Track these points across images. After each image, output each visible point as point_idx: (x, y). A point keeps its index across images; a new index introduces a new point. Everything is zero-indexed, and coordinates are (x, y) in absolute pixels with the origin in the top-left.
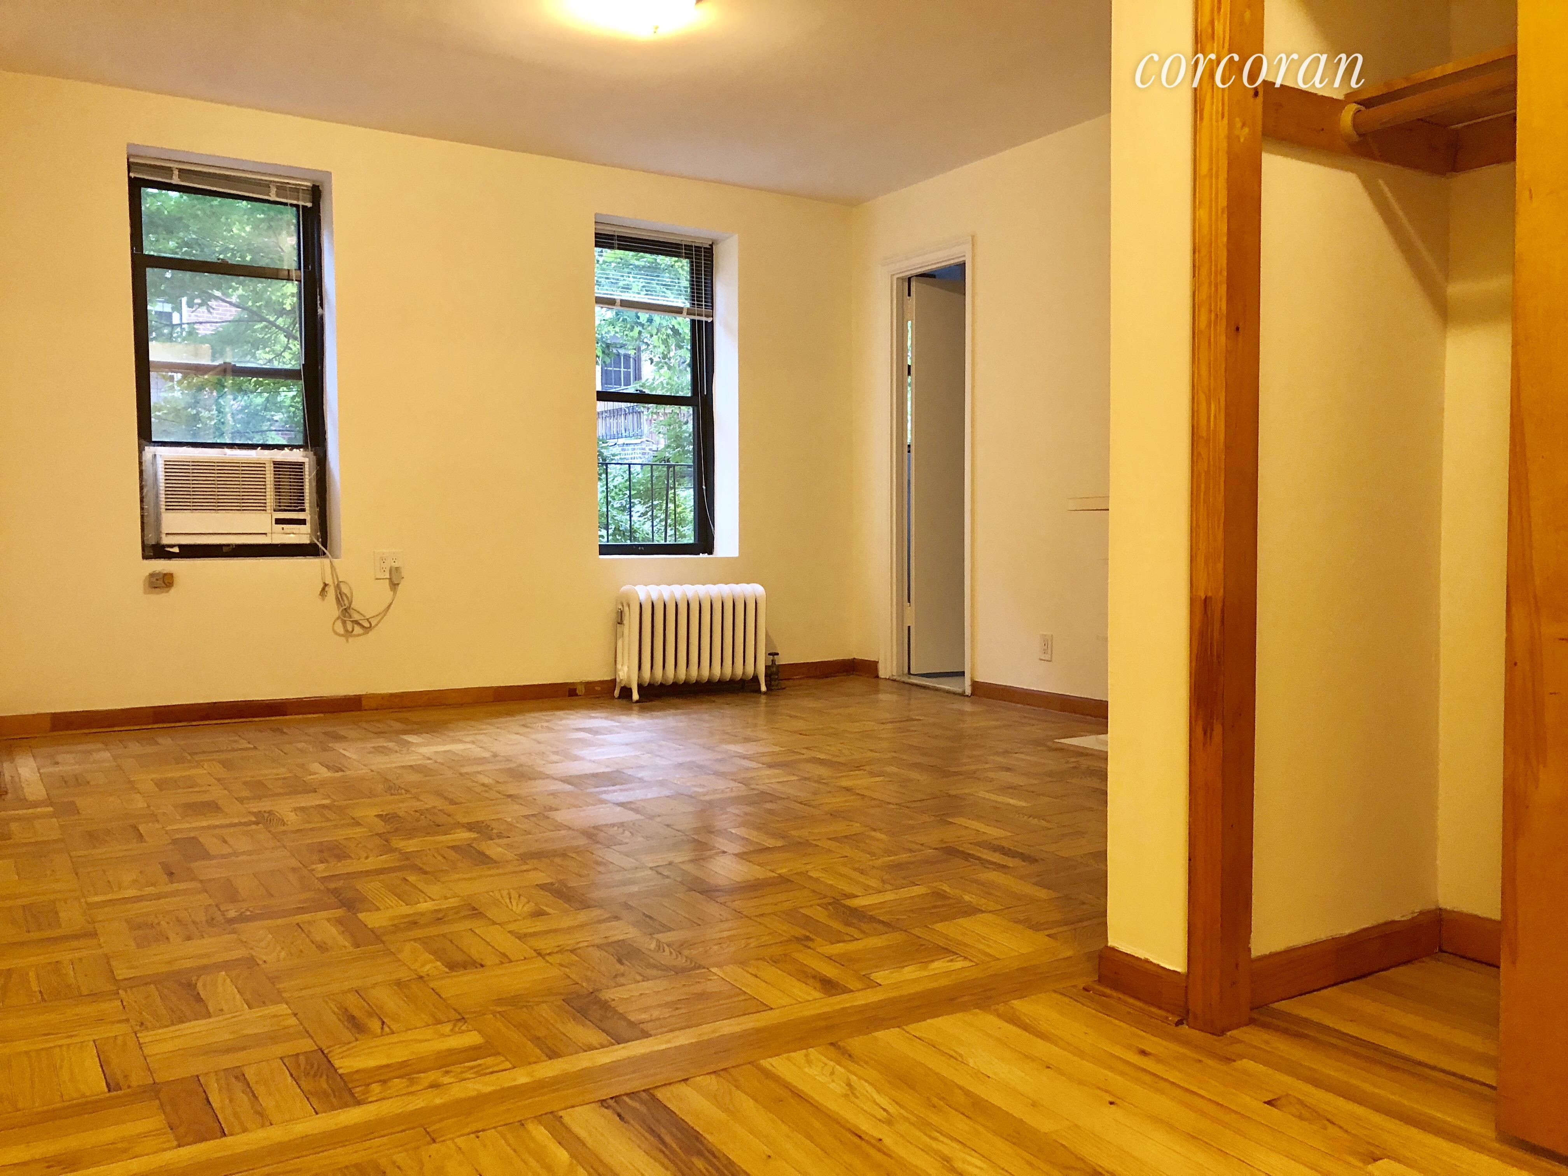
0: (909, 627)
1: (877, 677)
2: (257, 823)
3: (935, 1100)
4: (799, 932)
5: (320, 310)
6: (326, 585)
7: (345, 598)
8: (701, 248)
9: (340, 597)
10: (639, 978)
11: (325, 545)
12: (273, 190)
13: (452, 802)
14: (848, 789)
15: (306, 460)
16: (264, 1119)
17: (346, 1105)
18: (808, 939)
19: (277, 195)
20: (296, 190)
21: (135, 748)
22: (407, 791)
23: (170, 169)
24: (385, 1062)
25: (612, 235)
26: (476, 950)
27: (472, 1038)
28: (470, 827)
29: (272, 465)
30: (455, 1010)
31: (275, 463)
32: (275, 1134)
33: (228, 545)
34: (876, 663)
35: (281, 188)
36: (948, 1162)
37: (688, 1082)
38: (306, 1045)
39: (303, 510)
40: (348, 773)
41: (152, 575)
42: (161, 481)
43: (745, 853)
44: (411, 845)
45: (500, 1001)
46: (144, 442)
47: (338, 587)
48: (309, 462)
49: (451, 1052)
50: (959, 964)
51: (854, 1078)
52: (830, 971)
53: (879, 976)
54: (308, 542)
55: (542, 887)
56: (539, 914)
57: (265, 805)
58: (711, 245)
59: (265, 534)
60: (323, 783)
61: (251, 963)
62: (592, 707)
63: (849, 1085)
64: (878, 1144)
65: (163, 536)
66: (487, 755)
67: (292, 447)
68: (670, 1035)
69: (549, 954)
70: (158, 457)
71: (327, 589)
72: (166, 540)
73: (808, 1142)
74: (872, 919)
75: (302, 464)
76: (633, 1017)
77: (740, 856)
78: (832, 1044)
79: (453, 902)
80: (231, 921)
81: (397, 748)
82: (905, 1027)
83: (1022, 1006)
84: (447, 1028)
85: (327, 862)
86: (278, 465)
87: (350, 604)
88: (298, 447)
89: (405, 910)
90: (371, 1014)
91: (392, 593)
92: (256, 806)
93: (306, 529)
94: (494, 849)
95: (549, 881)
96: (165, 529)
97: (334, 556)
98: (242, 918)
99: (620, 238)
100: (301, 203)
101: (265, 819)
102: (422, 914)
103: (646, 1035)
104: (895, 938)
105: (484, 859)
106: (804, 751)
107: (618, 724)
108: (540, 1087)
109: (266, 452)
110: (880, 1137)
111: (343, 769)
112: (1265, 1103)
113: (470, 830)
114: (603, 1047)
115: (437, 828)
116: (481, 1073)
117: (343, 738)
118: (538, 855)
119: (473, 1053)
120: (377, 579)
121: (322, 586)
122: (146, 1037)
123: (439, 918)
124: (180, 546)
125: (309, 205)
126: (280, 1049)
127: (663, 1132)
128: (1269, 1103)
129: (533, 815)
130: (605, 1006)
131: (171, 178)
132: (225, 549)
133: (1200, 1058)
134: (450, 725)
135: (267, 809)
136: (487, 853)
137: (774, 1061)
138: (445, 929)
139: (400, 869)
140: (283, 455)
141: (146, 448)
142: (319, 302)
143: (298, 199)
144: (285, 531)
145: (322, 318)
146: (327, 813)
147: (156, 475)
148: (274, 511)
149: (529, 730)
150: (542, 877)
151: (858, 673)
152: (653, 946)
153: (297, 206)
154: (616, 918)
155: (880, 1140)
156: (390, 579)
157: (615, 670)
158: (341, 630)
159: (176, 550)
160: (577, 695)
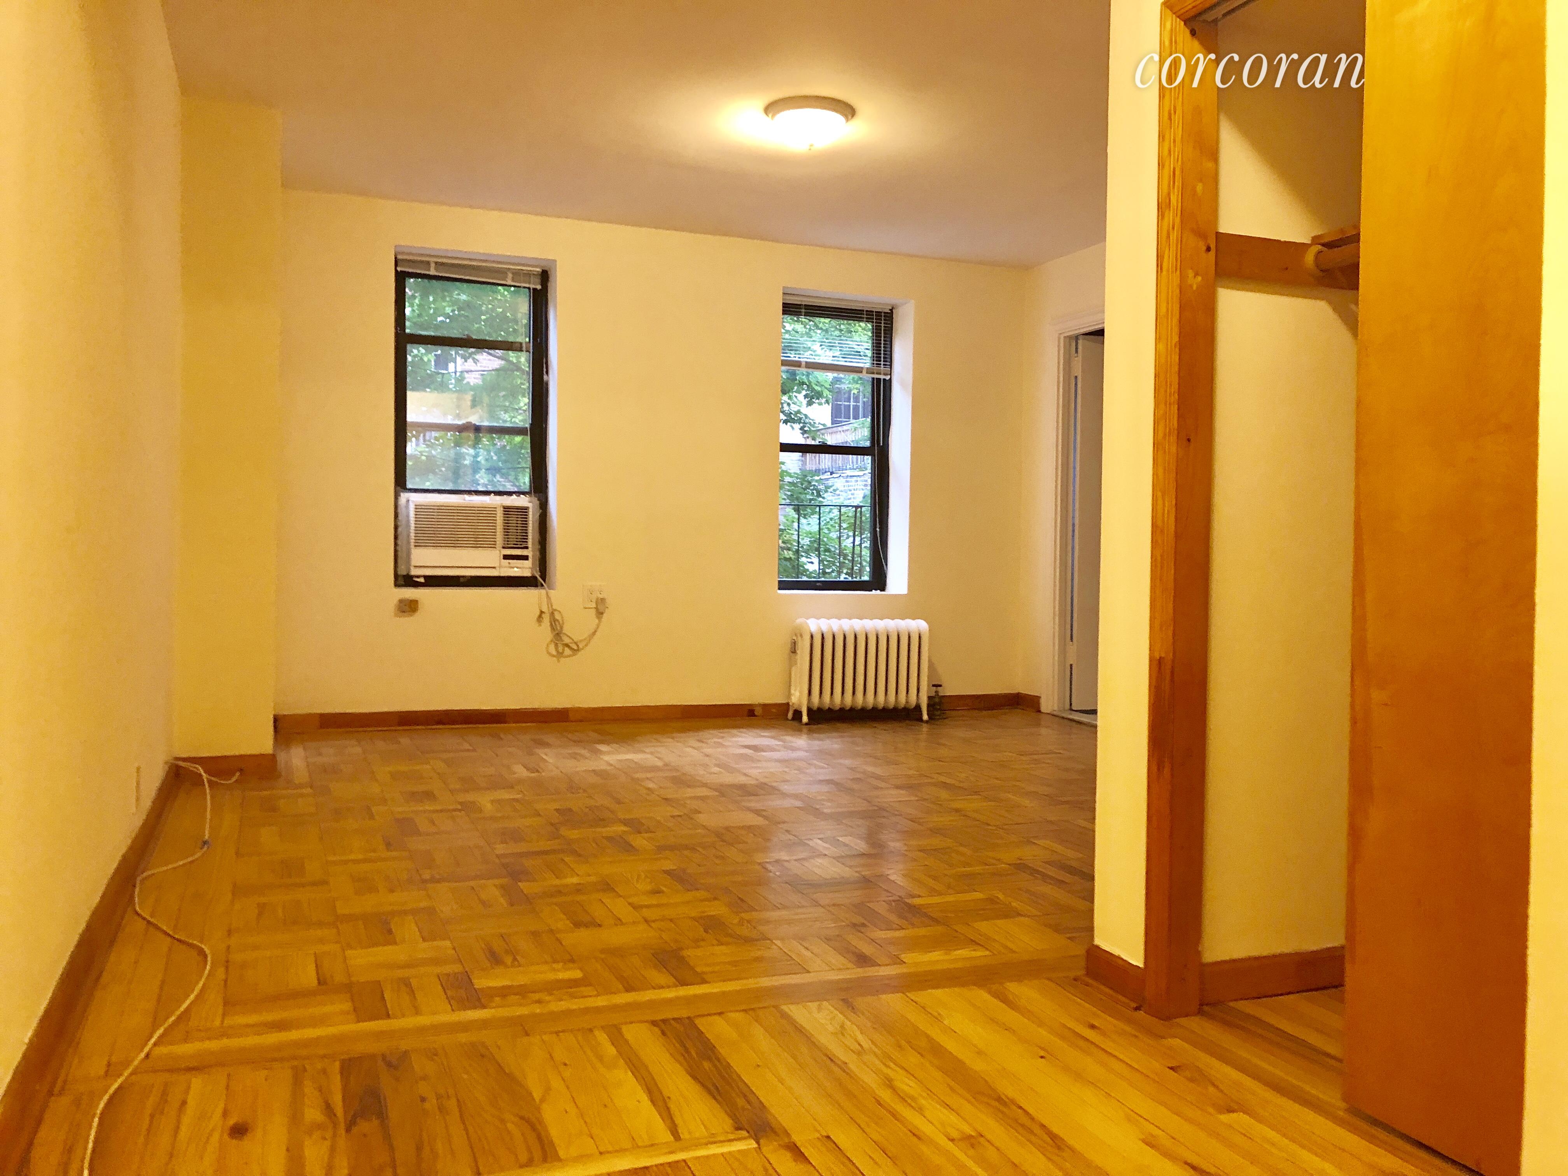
0: (1071, 665)
1: (1039, 711)
2: (460, 810)
3: (903, 1043)
4: (859, 920)
5: (545, 377)
6: (542, 612)
7: (557, 623)
8: (881, 312)
9: (554, 623)
10: (715, 942)
11: (544, 575)
12: (510, 275)
13: (619, 802)
14: (957, 810)
15: (530, 505)
16: (417, 1012)
17: (475, 1008)
18: (863, 925)
19: (513, 280)
20: (528, 274)
21: (380, 745)
22: (585, 791)
23: (428, 263)
24: (508, 983)
25: (800, 305)
26: (598, 912)
27: (577, 974)
28: (626, 822)
29: (502, 509)
30: (569, 953)
31: (504, 507)
32: (423, 1020)
33: (463, 577)
34: (1038, 698)
35: (516, 274)
36: (889, 1081)
37: (723, 1016)
38: (457, 968)
39: (527, 548)
40: (543, 774)
41: (401, 601)
42: (412, 522)
43: (842, 857)
44: (575, 834)
45: (602, 951)
46: (399, 488)
47: (552, 614)
48: (533, 507)
49: (558, 981)
50: (980, 953)
51: (848, 1023)
52: (867, 949)
53: (904, 957)
54: (529, 574)
55: (668, 872)
56: (657, 892)
57: (470, 797)
58: (891, 310)
59: (494, 568)
60: (520, 781)
61: (431, 912)
62: (765, 727)
63: (842, 1027)
64: (844, 1067)
65: (412, 568)
66: (660, 764)
67: (518, 493)
68: (721, 984)
69: (654, 921)
70: (410, 502)
71: (543, 615)
72: (414, 572)
73: (791, 1060)
74: (926, 915)
75: (527, 508)
76: (698, 969)
77: (837, 858)
78: (843, 1000)
79: (593, 879)
80: (424, 881)
81: (588, 755)
82: (907, 994)
83: (1013, 988)
84: (560, 966)
85: (507, 843)
86: (507, 509)
87: (562, 628)
88: (524, 493)
89: (557, 882)
90: (507, 952)
91: (597, 621)
92: (461, 797)
93: (528, 564)
94: (639, 841)
95: (672, 868)
96: (414, 562)
97: (550, 588)
98: (433, 880)
99: (807, 307)
100: (532, 286)
101: (468, 808)
102: (567, 886)
103: (704, 982)
104: (939, 929)
105: (628, 848)
106: (936, 776)
107: (781, 743)
108: (615, 1008)
109: (498, 498)
110: (847, 1061)
111: (539, 770)
112: (1168, 1068)
113: (625, 825)
114: (669, 987)
115: (601, 821)
116: (573, 996)
117: (547, 745)
118: (672, 848)
119: (574, 983)
120: (585, 608)
121: (538, 613)
122: (349, 953)
123: (579, 889)
124: (425, 577)
125: (539, 287)
126: (438, 970)
127: (689, 1045)
128: (1171, 1068)
129: (679, 816)
130: (682, 960)
131: (429, 270)
132: (462, 580)
133: (1137, 1034)
134: (639, 738)
135: (472, 800)
136: (632, 843)
137: (792, 1007)
138: (579, 898)
139: (562, 851)
140: (512, 500)
141: (402, 494)
142: (545, 370)
143: (530, 283)
144: (511, 565)
145: (547, 384)
146: (518, 806)
147: (408, 516)
148: (503, 548)
149: (704, 745)
150: (669, 865)
151: (1021, 707)
152: (736, 921)
153: (529, 288)
154: (715, 899)
155: (846, 1063)
156: (596, 608)
157: (789, 695)
158: (554, 653)
159: (422, 580)
160: (755, 716)
